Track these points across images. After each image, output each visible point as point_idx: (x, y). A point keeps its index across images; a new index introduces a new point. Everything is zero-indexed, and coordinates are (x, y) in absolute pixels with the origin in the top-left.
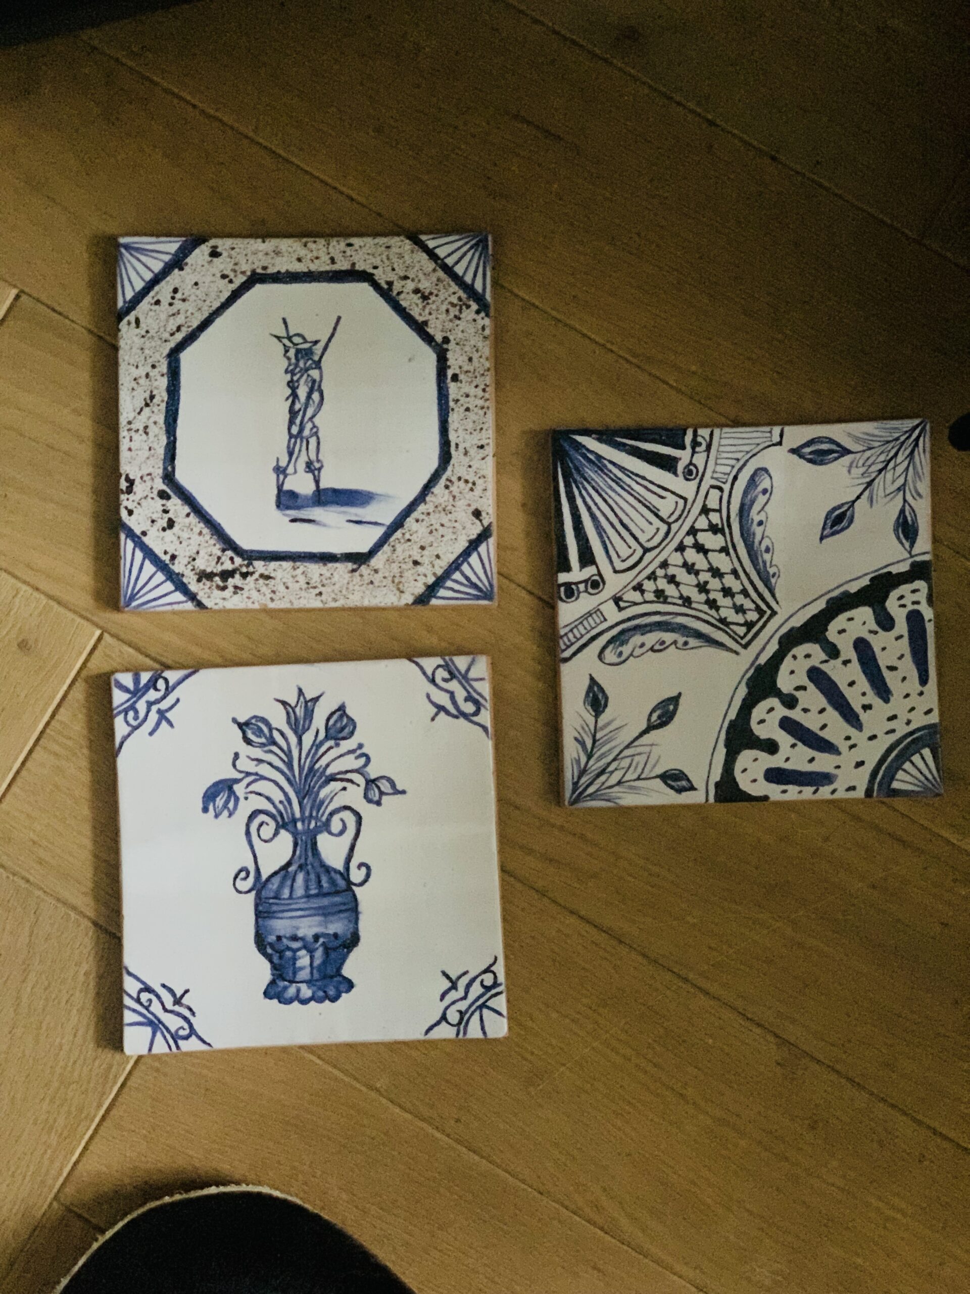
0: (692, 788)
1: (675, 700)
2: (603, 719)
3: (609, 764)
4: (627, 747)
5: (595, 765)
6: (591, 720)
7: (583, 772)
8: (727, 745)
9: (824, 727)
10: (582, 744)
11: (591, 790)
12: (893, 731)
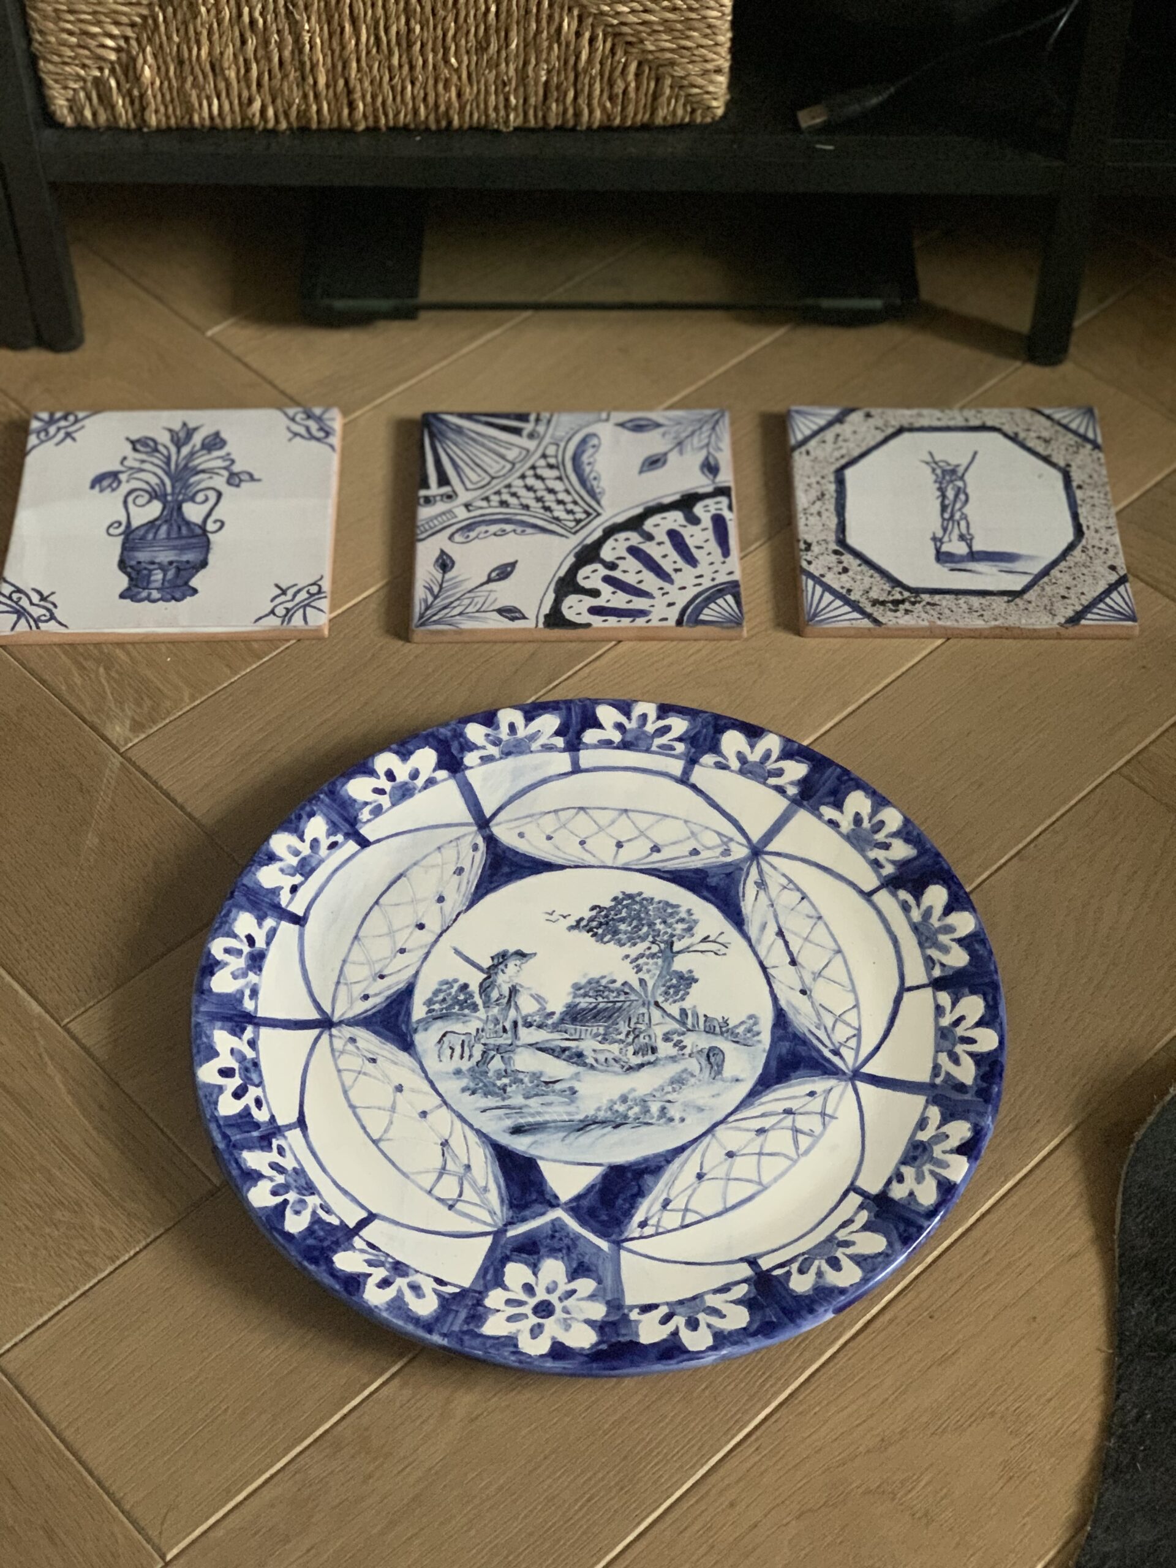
0: (524, 618)
1: (513, 565)
2: (448, 576)
3: (452, 603)
4: (470, 592)
5: (439, 603)
6: (439, 576)
7: (427, 608)
8: (556, 591)
9: (640, 582)
10: (431, 590)
11: (435, 618)
12: (700, 584)
